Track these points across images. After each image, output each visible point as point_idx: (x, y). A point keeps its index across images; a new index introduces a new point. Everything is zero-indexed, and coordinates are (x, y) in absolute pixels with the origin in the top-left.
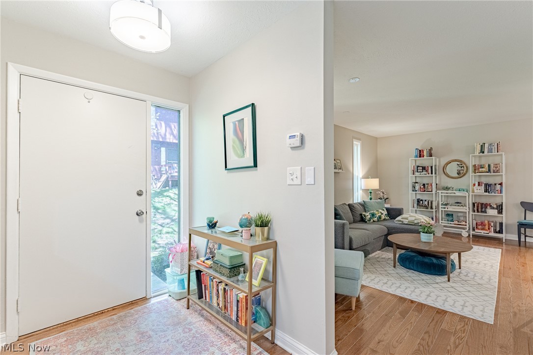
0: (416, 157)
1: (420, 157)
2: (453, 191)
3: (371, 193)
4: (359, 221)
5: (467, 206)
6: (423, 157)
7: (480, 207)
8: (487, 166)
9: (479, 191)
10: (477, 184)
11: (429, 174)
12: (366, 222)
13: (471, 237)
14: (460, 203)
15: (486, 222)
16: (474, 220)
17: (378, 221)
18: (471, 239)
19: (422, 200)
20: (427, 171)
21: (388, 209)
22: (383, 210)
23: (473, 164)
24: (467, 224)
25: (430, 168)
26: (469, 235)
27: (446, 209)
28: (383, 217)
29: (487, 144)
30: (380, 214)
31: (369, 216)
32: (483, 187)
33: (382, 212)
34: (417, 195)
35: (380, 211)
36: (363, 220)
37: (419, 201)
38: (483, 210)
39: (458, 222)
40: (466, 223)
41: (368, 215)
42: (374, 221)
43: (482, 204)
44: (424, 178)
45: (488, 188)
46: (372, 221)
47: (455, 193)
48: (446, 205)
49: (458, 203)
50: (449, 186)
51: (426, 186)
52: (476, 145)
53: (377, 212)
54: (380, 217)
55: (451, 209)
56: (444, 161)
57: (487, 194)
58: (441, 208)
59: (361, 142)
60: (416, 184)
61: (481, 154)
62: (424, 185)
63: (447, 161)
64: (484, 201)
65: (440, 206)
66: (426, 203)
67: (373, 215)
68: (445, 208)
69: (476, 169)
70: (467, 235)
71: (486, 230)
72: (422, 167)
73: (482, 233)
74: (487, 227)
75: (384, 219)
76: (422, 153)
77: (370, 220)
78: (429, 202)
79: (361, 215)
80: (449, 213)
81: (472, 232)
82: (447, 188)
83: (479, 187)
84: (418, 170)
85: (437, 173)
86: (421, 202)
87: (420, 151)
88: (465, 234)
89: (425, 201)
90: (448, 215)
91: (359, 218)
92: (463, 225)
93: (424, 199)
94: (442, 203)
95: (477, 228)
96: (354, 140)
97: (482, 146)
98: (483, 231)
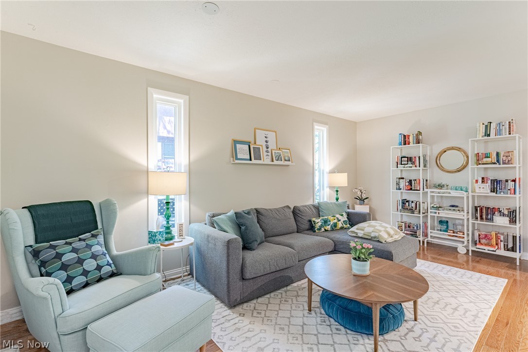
0: (400, 144)
1: (405, 144)
2: (447, 189)
3: (337, 191)
4: (307, 230)
5: (466, 211)
6: (409, 144)
7: (484, 213)
8: (494, 155)
9: (482, 190)
10: (480, 180)
11: (416, 166)
12: (315, 232)
13: (470, 254)
14: (457, 207)
15: (493, 234)
16: (476, 231)
17: (332, 230)
18: (470, 258)
19: (407, 201)
20: (413, 163)
21: (348, 214)
22: (342, 215)
23: (476, 153)
24: (465, 236)
25: (417, 159)
26: (468, 251)
27: (437, 215)
28: (340, 225)
29: (495, 124)
30: (335, 221)
31: (320, 224)
32: (488, 186)
33: (340, 217)
34: (403, 194)
35: (338, 216)
36: (311, 228)
37: (404, 202)
38: (489, 217)
39: (454, 233)
40: (464, 234)
41: (318, 222)
42: (326, 230)
43: (487, 208)
44: (411, 172)
45: (496, 185)
46: (323, 229)
47: (450, 193)
48: (438, 208)
49: (453, 206)
50: (443, 183)
51: (413, 182)
52: (478, 125)
53: (332, 218)
54: (335, 225)
55: (444, 214)
56: (437, 149)
57: (494, 194)
58: (431, 212)
59: (327, 126)
60: (401, 180)
61: (486, 138)
62: (410, 182)
63: (441, 150)
64: (491, 204)
65: (429, 210)
66: (413, 205)
67: (326, 222)
68: (436, 213)
69: (479, 159)
70: (465, 251)
71: (492, 246)
72: (407, 158)
73: (487, 249)
74: (494, 242)
75: (342, 228)
76: (407, 139)
77: (320, 229)
78: (416, 204)
79: (310, 221)
80: (443, 219)
81: (471, 248)
82: (440, 186)
83: (484, 185)
84: (401, 161)
85: (428, 165)
86: (407, 203)
87: (405, 136)
88: (462, 250)
89: (412, 202)
90: (441, 222)
91: (307, 226)
92: (460, 237)
93: (411, 200)
94: (432, 205)
95: (480, 242)
96: (315, 123)
97: (486, 126)
98: (487, 248)
